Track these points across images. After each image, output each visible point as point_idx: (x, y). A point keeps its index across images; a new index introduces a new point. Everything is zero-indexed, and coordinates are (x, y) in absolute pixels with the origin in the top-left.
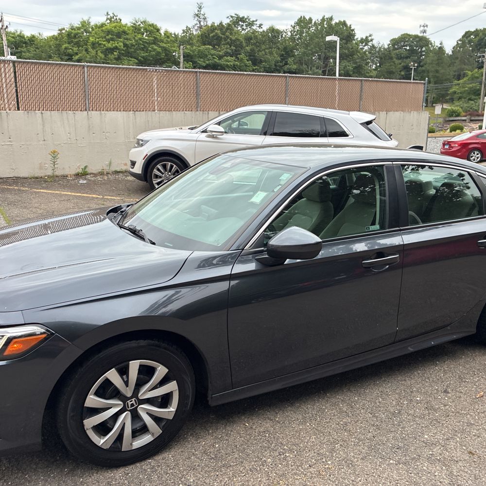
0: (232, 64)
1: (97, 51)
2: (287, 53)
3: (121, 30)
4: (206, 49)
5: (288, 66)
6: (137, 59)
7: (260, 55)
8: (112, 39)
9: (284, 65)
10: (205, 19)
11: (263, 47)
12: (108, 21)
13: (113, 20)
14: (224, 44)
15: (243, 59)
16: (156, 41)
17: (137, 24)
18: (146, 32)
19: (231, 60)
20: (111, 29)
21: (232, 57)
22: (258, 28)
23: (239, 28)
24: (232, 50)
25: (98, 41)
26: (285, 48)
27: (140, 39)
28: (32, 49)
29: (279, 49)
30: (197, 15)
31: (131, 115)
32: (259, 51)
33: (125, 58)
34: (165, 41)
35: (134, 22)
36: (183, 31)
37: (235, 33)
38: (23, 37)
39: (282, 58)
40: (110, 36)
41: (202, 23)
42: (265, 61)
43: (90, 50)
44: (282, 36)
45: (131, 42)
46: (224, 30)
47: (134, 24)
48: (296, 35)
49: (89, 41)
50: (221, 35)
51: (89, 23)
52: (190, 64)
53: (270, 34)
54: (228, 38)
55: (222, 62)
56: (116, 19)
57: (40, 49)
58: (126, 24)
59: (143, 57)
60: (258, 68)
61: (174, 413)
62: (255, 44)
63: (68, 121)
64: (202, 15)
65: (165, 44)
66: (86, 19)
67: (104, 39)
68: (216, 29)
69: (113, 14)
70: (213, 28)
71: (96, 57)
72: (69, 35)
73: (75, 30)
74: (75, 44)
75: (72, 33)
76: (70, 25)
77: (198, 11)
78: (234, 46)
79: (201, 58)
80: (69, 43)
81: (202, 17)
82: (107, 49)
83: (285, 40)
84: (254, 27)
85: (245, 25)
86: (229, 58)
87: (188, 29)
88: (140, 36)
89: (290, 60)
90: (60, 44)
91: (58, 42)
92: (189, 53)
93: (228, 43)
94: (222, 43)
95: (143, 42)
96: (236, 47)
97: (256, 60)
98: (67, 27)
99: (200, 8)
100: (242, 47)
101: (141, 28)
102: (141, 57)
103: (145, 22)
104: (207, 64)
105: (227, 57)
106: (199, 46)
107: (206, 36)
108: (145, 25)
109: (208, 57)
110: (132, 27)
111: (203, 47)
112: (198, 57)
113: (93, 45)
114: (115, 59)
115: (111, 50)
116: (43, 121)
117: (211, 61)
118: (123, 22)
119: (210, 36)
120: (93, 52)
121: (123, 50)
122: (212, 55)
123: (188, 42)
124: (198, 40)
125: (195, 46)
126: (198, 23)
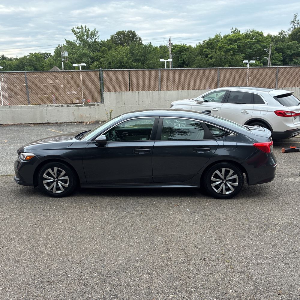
1: (221, 51)
3: (237, 37)
4: (293, 44)
6: (245, 54)
8: (231, 44)
10: (298, 23)
12: (232, 33)
13: (235, 32)
16: (258, 42)
17: (248, 33)
18: (254, 37)
20: (231, 38)
25: (223, 46)
28: (187, 53)
30: (293, 22)
33: (238, 54)
34: (265, 41)
35: (246, 32)
41: (296, 27)
43: (217, 51)
45: (242, 44)
49: (218, 46)
51: (220, 36)
52: (280, 54)
56: (237, 31)
57: (192, 53)
58: (243, 34)
63: (150, 96)
64: (297, 21)
66: (218, 34)
67: (226, 44)
69: (236, 28)
72: (207, 43)
73: (211, 40)
74: (210, 49)
75: (209, 42)
76: (209, 38)
77: (294, 19)
79: (289, 50)
80: (207, 48)
81: (296, 22)
82: (227, 50)
87: (283, 32)
88: (248, 40)
90: (203, 49)
91: (201, 48)
92: (281, 47)
95: (250, 43)
98: (207, 39)
99: (296, 17)
101: (250, 35)
102: (248, 53)
103: (253, 31)
104: (293, 53)
106: (288, 42)
107: (295, 35)
108: (253, 33)
109: (294, 49)
110: (245, 35)
111: (291, 42)
112: (287, 49)
113: (220, 48)
114: (231, 55)
115: (229, 50)
116: (139, 96)
117: (295, 51)
118: (241, 33)
119: (298, 34)
120: (218, 52)
121: (237, 49)
122: (297, 47)
123: (281, 40)
124: (289, 38)
125: (286, 42)
126: (293, 26)
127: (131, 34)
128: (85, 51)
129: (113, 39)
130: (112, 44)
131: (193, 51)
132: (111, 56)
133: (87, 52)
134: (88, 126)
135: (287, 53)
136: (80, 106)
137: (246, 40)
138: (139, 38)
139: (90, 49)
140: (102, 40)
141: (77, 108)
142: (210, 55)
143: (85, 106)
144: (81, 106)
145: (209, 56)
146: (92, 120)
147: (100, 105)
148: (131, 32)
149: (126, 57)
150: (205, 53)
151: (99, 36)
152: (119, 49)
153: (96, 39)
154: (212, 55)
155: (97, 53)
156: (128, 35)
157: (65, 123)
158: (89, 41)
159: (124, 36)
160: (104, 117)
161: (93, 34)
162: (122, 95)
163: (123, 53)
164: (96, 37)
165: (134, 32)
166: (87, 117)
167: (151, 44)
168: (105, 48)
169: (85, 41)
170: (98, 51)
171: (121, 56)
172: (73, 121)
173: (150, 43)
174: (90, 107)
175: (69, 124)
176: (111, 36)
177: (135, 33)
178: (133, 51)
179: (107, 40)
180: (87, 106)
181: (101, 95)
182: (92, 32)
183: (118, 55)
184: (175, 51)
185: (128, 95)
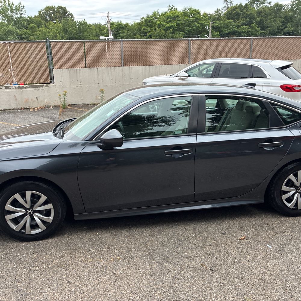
0: (246, 30)
1: (161, 29)
2: (287, 20)
3: (176, 15)
4: (229, 22)
5: (287, 29)
6: (185, 32)
7: (267, 23)
8: (170, 21)
9: (284, 28)
10: (231, 2)
11: (270, 17)
12: (170, 11)
13: (172, 9)
14: (242, 18)
15: (254, 27)
16: (196, 20)
17: (186, 10)
18: (192, 15)
19: (245, 28)
20: (170, 15)
21: (247, 26)
22: (268, 5)
23: (255, 6)
24: (247, 22)
25: (162, 23)
26: (286, 17)
27: (187, 20)
28: (126, 31)
29: (281, 17)
31: (147, 68)
32: (266, 20)
33: (177, 32)
34: (202, 19)
35: (184, 9)
36: (215, 12)
37: (250, 10)
38: (122, 25)
39: (283, 23)
40: (169, 19)
41: (229, 6)
42: (271, 27)
44: (284, 9)
45: (181, 22)
46: (242, 8)
47: (184, 11)
48: (295, 7)
49: (157, 24)
50: (240, 12)
51: (158, 13)
52: (218, 33)
53: (275, 8)
54: (245, 14)
55: (240, 30)
56: (174, 9)
57: (130, 31)
58: (180, 11)
59: (188, 31)
60: (265, 32)
61: (52, 220)
62: (264, 16)
63: (111, 73)
65: (202, 21)
66: (156, 11)
67: (165, 22)
68: (237, 8)
69: (173, 6)
70: (235, 8)
71: (160, 33)
72: (146, 21)
73: (149, 17)
74: (149, 27)
75: (148, 20)
76: (147, 15)
78: (248, 19)
79: (225, 28)
80: (146, 26)
81: (229, 1)
82: (166, 28)
83: (286, 11)
84: (265, 4)
85: (259, 4)
86: (244, 27)
87: (218, 10)
88: (187, 18)
89: (289, 24)
90: (141, 27)
91: (139, 26)
92: (218, 25)
93: (244, 17)
94: (241, 17)
95: (189, 21)
96: (250, 19)
97: (264, 26)
98: (145, 16)
100: (254, 18)
101: (188, 12)
102: (187, 31)
103: (191, 9)
104: (229, 32)
105: (243, 26)
106: (225, 21)
107: (230, 14)
108: (191, 10)
109: (230, 28)
110: (183, 12)
111: (227, 21)
112: (224, 28)
113: (159, 26)
114: (171, 33)
115: (169, 28)
116: (98, 73)
117: (232, 30)
118: (178, 10)
119: (233, 13)
120: (158, 30)
121: (176, 27)
122: (233, 26)
123: (217, 19)
124: (225, 17)
125: (222, 21)
126: (227, 5)
127: (61, 10)
128: (10, 27)
129: (41, 15)
130: (40, 20)
131: (131, 29)
132: (42, 33)
133: (13, 29)
134: (37, 113)
135: (223, 32)
136: (23, 87)
137: (184, 18)
138: (71, 15)
139: (16, 26)
140: (30, 16)
141: (20, 90)
142: (150, 33)
143: (29, 87)
144: (25, 88)
145: (148, 34)
146: (42, 105)
147: (49, 86)
148: (62, 7)
149: (59, 35)
150: (144, 32)
151: (25, 11)
152: (51, 26)
153: (22, 14)
154: (151, 33)
155: (24, 30)
156: (58, 11)
157: (5, 110)
158: (14, 17)
159: (54, 12)
160: (56, 100)
161: (18, 9)
162: (77, 72)
163: (55, 30)
164: (22, 12)
165: (64, 7)
166: (34, 102)
167: (86, 21)
168: (33, 24)
169: (9, 17)
170: (25, 28)
171: (53, 33)
172: (16, 107)
173: (84, 20)
174: (37, 89)
175: (10, 111)
176: (39, 12)
177: (66, 8)
178: (67, 28)
179: (35, 16)
180: (33, 87)
181: (50, 73)
182: (16, 6)
183: (49, 33)
184: (113, 29)
185: (84, 72)
